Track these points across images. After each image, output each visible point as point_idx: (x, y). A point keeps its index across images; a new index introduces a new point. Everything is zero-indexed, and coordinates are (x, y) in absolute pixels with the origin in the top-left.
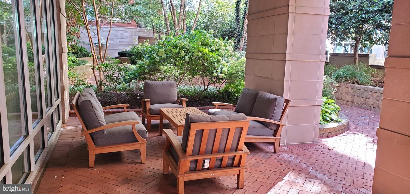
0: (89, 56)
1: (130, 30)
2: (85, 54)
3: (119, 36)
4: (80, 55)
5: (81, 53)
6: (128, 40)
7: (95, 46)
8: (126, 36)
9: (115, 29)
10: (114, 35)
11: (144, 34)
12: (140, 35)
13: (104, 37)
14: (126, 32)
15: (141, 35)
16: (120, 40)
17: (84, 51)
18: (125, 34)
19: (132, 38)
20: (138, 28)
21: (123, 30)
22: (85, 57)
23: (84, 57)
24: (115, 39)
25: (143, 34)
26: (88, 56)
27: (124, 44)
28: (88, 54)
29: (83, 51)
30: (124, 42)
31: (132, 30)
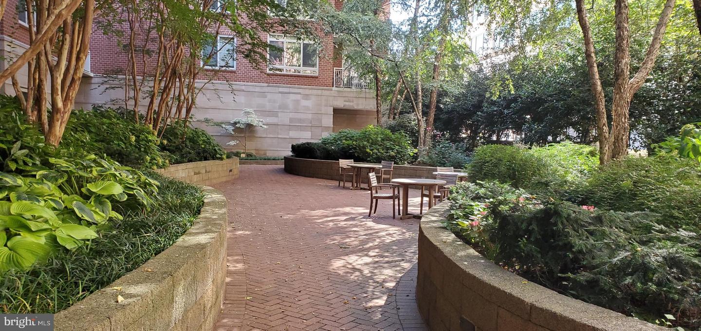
0: (218, 156)
1: (315, 92)
2: (204, 151)
3: (291, 106)
4: (190, 153)
5: (193, 148)
6: (310, 116)
7: (233, 128)
8: (307, 108)
9: (281, 90)
10: (278, 104)
11: (347, 103)
12: (338, 104)
13: (255, 109)
14: (306, 97)
15: (341, 104)
16: (292, 115)
17: (204, 141)
18: (305, 103)
19: (320, 112)
20: (334, 88)
21: (299, 93)
22: (206, 159)
23: (200, 160)
24: (280, 114)
25: (345, 103)
26: (214, 158)
27: (300, 125)
28: (215, 150)
29: (201, 142)
30: (300, 120)
31: (319, 92)
